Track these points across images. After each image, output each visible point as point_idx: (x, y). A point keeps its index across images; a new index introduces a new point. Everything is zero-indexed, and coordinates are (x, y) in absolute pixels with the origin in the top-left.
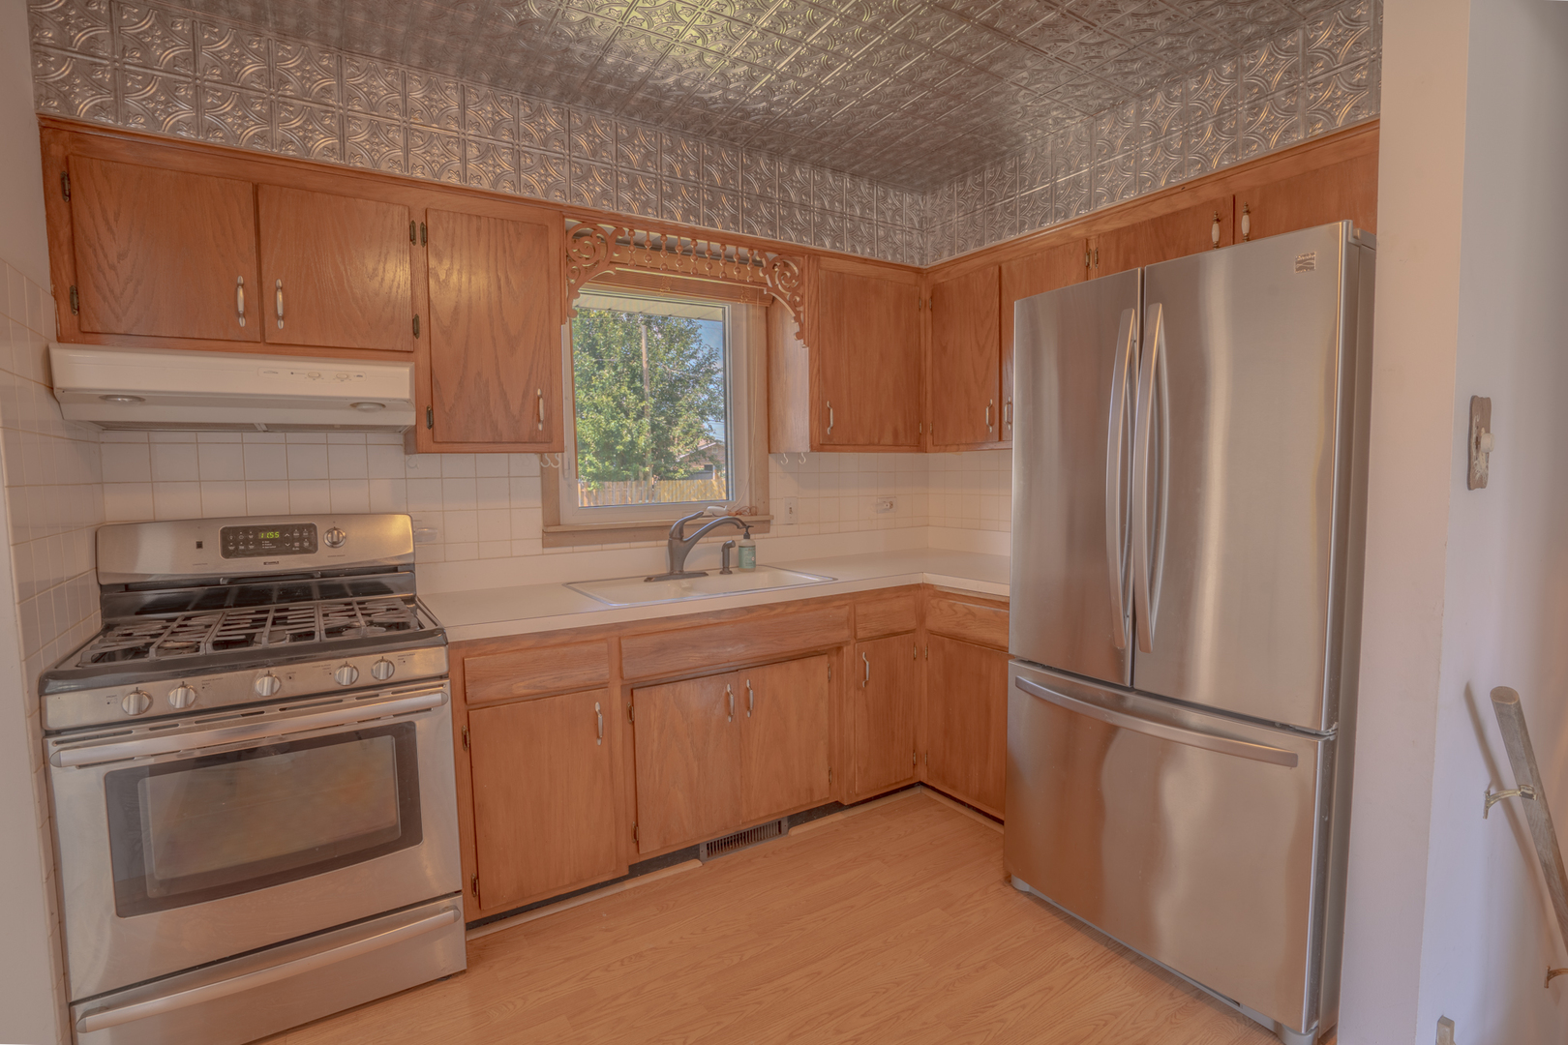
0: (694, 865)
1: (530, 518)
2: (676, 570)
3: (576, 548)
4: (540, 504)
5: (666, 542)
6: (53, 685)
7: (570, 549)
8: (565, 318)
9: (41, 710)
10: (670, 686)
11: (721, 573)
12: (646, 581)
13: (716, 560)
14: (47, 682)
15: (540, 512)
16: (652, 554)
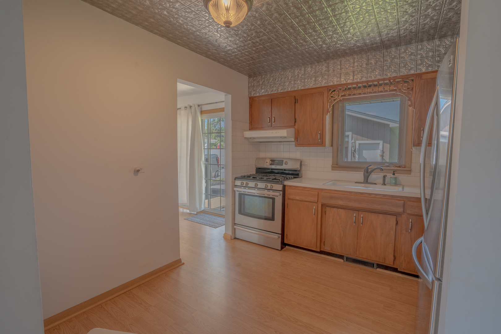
0: (341, 260)
1: (329, 162)
2: (366, 181)
3: (340, 172)
4: (331, 159)
5: (363, 173)
6: (237, 179)
7: (339, 171)
8: (327, 113)
9: (235, 182)
10: (336, 209)
11: (382, 185)
12: (355, 183)
13: (381, 181)
14: (236, 179)
15: (331, 161)
16: (359, 176)
